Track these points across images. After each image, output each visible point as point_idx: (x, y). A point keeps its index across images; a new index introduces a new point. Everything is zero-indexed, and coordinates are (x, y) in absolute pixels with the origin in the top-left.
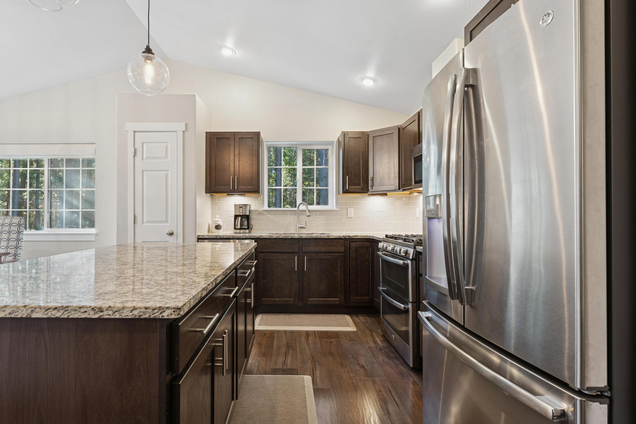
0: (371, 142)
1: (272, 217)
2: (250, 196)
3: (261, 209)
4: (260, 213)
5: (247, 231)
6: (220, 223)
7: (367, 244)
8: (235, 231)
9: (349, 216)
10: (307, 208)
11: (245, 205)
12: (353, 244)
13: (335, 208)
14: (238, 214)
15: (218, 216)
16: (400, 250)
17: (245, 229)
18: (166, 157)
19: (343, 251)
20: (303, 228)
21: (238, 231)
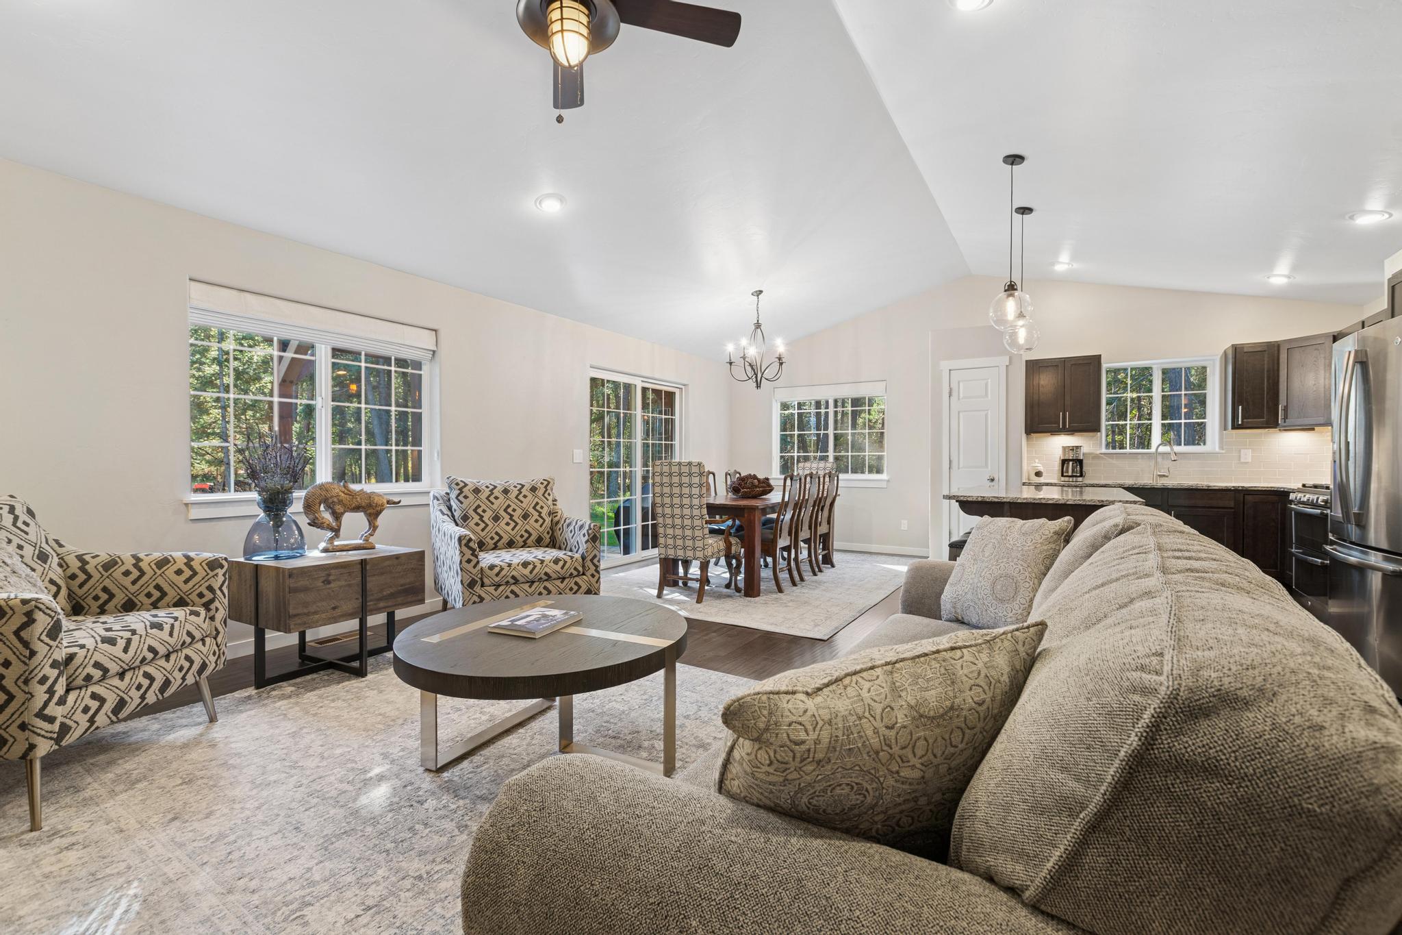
0: (1283, 356)
1: (1114, 461)
2: (1082, 436)
3: (1098, 452)
4: (1097, 457)
5: (1080, 479)
6: (1041, 468)
7: (1275, 498)
8: (1063, 479)
9: (1242, 460)
10: (1172, 449)
11: (1077, 447)
12: (1249, 498)
13: (1217, 449)
14: (1066, 458)
15: (1037, 461)
16: (1318, 498)
17: (1076, 476)
18: (986, 395)
19: (1232, 505)
20: (1164, 476)
21: (1067, 479)
